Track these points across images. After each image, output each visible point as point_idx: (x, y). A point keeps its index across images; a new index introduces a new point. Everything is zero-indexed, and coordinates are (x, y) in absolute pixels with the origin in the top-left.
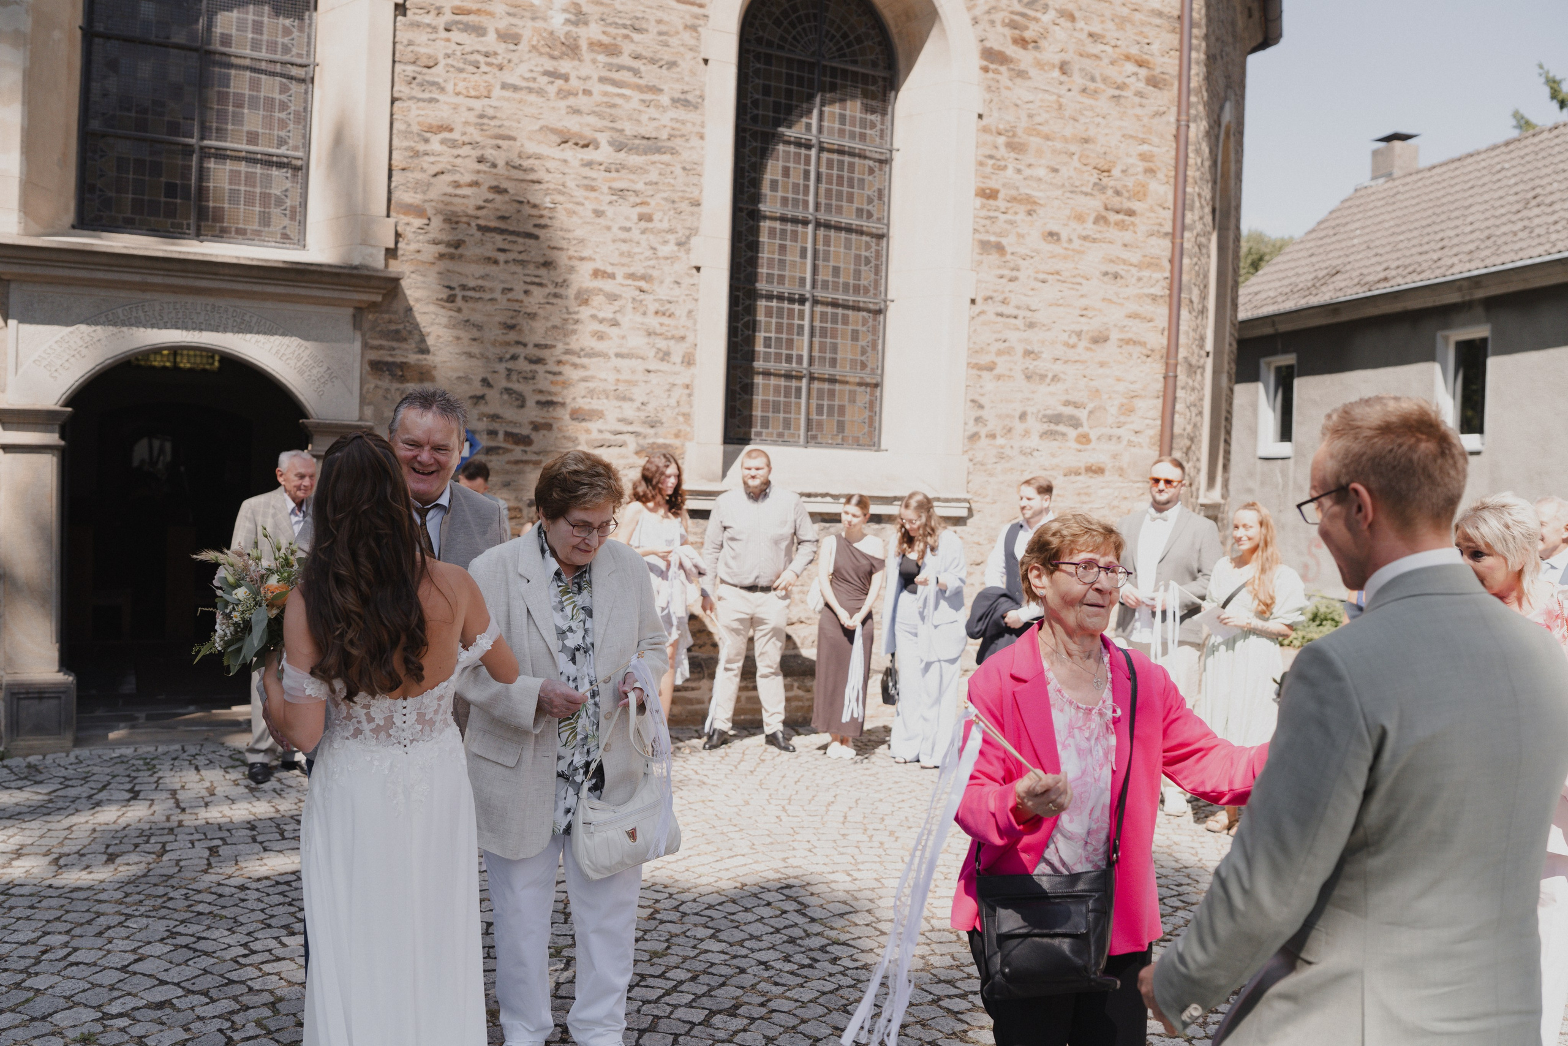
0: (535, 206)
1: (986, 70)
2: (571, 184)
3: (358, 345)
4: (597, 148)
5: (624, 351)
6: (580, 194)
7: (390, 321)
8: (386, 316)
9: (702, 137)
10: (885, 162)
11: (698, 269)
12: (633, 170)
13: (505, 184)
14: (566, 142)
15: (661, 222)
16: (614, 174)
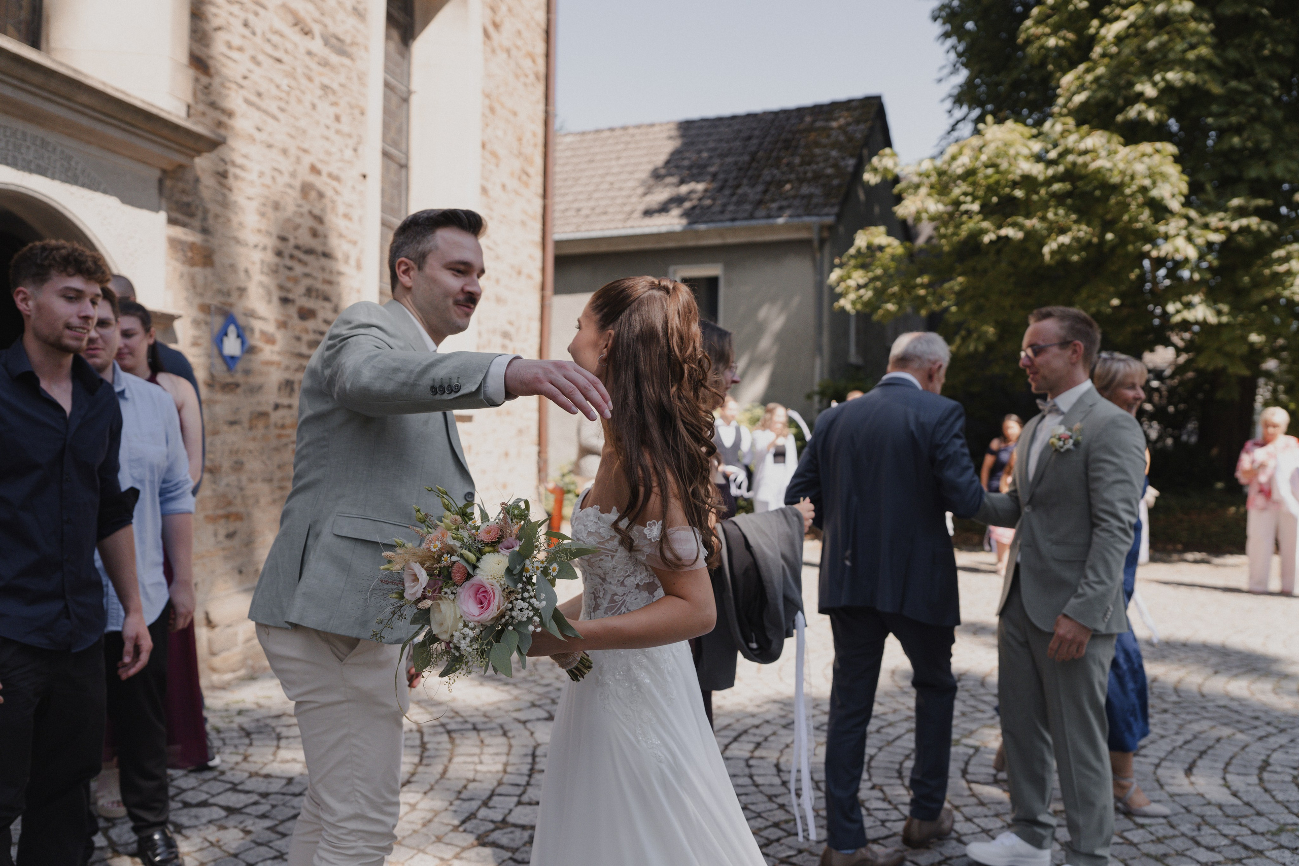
0: (278, 87)
1: (485, 43)
2: (300, 70)
3: (162, 216)
4: (313, 38)
5: (327, 250)
6: (304, 81)
7: (183, 191)
8: (181, 185)
9: (366, 49)
10: (406, 100)
11: (364, 176)
12: (333, 68)
13: (261, 58)
14: (296, 24)
15: (345, 127)
16: (321, 69)
